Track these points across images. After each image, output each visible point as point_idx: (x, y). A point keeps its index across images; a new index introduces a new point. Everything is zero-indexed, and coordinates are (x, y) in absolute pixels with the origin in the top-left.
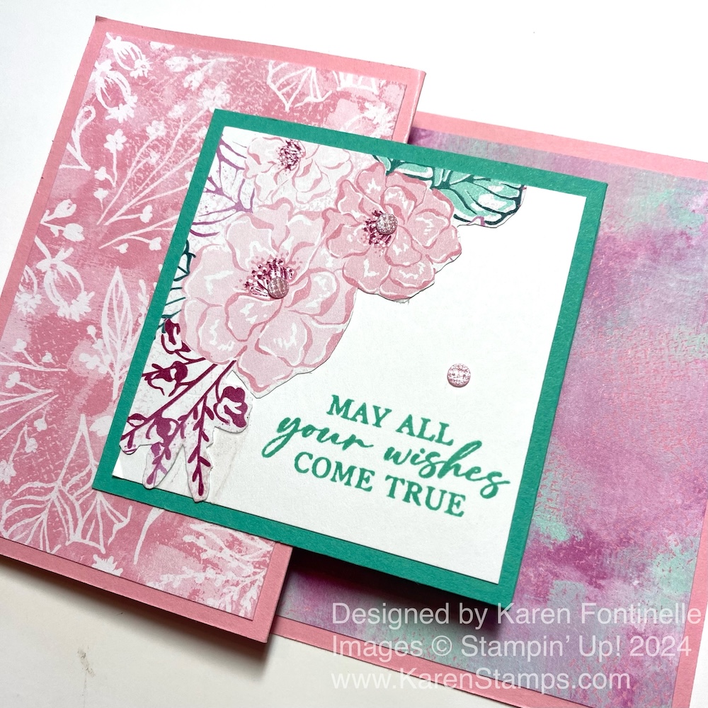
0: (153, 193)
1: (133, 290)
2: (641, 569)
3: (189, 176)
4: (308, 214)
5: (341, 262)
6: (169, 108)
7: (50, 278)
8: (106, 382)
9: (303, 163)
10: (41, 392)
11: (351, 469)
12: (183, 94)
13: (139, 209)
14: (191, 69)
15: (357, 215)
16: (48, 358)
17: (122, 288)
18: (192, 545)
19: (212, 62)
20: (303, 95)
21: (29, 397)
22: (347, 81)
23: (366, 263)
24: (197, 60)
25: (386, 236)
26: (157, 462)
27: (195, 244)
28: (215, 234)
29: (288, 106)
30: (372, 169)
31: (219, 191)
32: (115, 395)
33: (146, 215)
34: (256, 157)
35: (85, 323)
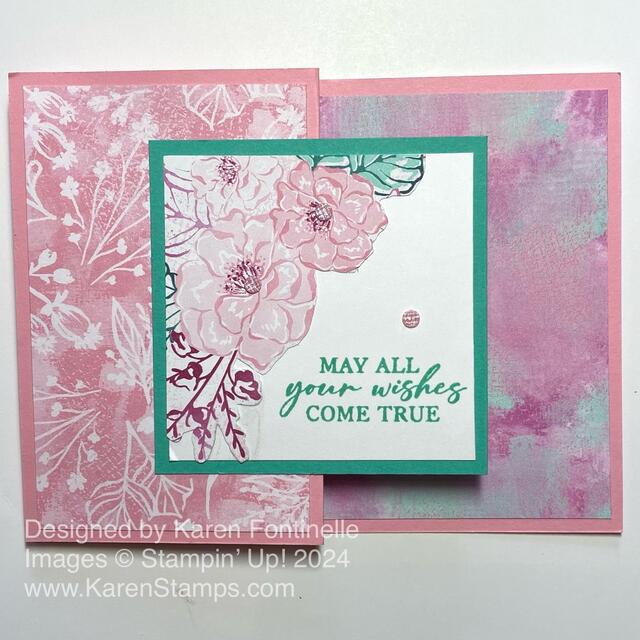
0: (120, 227)
1: (133, 313)
2: (570, 414)
3: (147, 205)
4: (259, 218)
5: (296, 252)
6: (107, 147)
7: (56, 320)
8: (137, 392)
9: (241, 175)
10: (84, 413)
11: (350, 409)
12: (115, 131)
13: (114, 244)
14: (113, 106)
15: (298, 209)
16: (80, 384)
17: (124, 313)
18: (248, 493)
19: (131, 96)
20: (221, 112)
21: (75, 419)
22: (255, 91)
23: (317, 247)
24: (117, 97)
25: (326, 222)
26: (202, 442)
27: (173, 264)
28: (187, 252)
29: (211, 125)
30: (299, 168)
31: (178, 215)
32: (149, 399)
33: (122, 248)
34: (200, 179)
35: (102, 350)
